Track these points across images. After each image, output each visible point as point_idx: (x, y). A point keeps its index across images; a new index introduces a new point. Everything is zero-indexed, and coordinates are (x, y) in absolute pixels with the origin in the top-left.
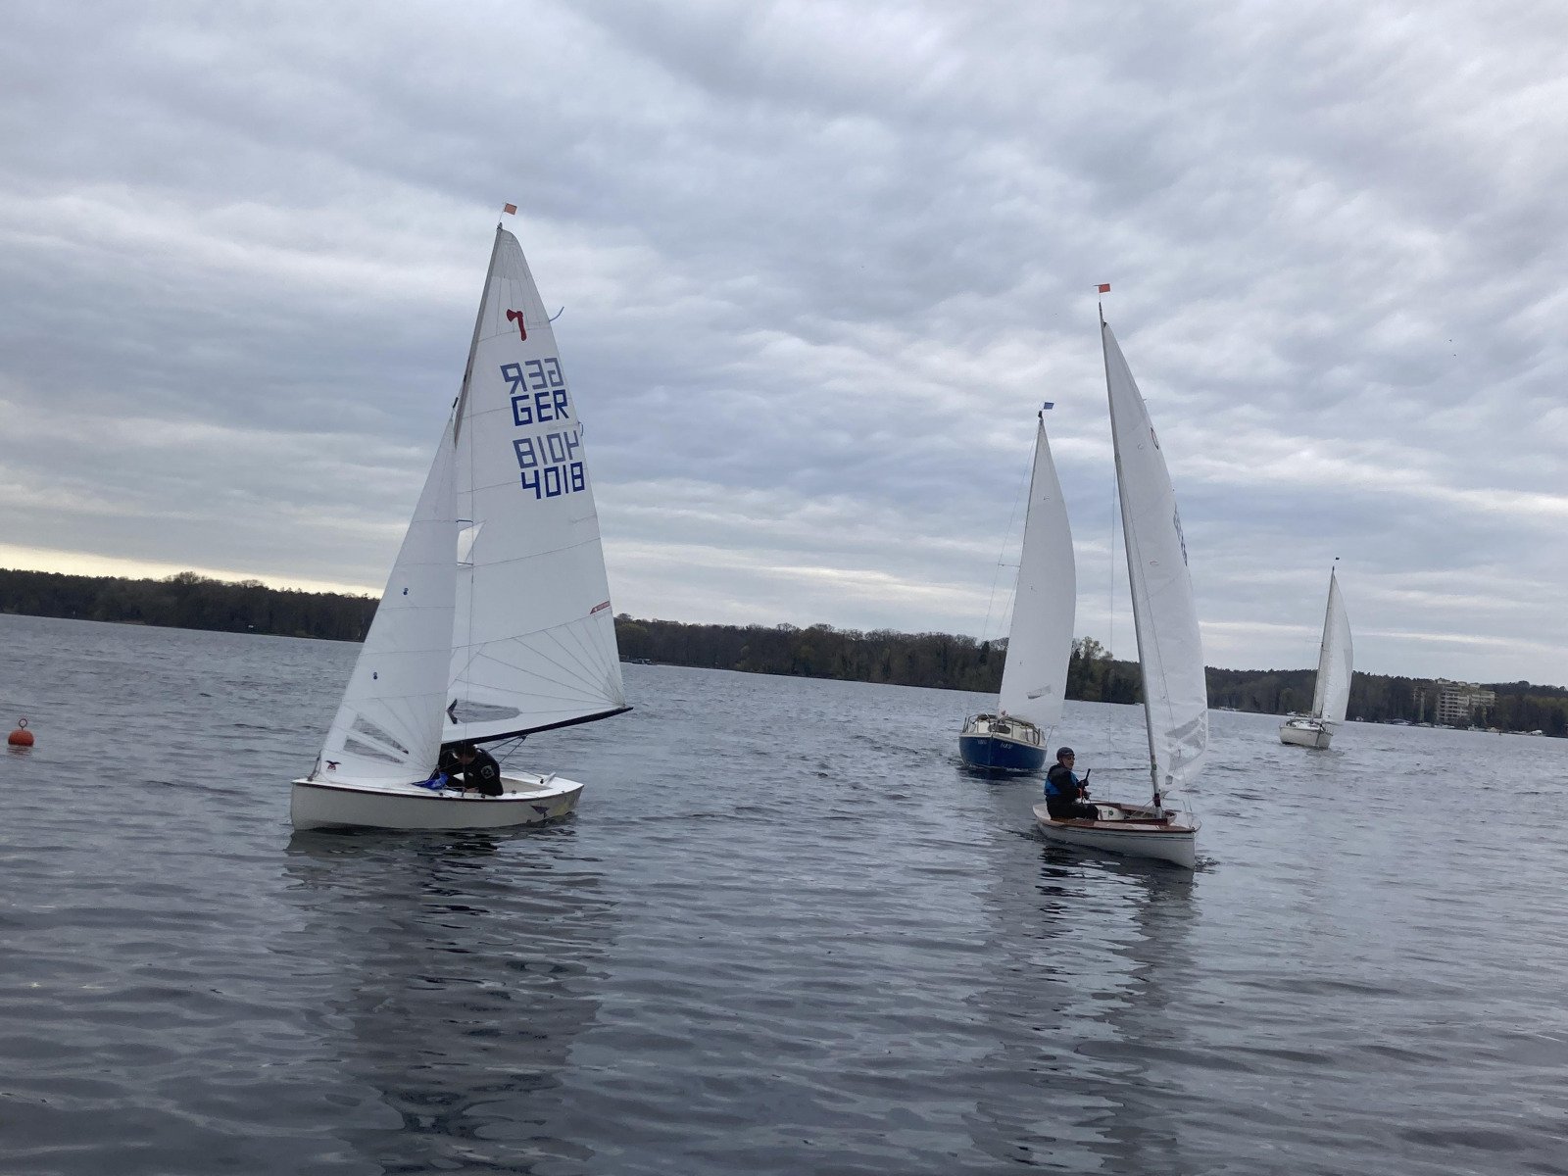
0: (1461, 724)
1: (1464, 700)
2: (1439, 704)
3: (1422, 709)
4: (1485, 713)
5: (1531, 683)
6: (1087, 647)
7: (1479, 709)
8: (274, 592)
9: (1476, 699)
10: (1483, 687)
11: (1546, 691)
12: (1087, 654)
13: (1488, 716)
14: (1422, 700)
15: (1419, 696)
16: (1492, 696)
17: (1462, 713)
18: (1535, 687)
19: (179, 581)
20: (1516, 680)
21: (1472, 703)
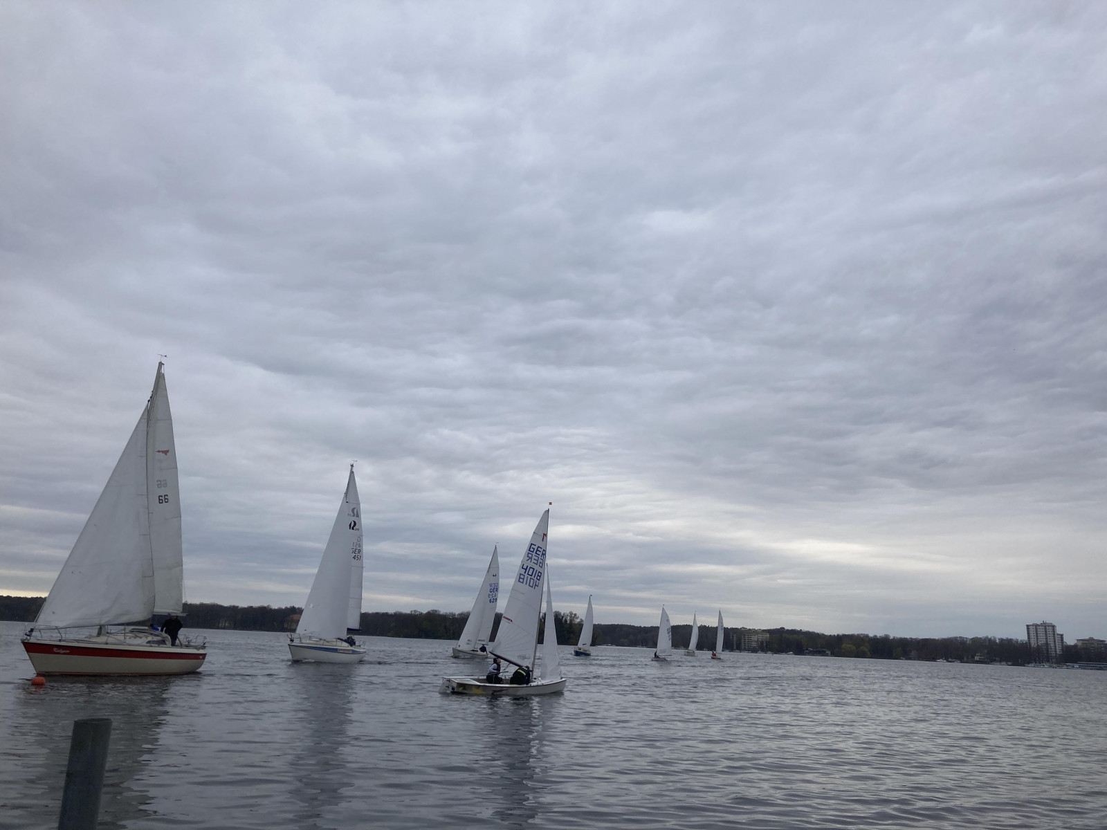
0: (754, 651)
1: (754, 638)
3: (735, 643)
4: (765, 644)
5: (786, 628)
6: (571, 617)
7: (762, 643)
9: (760, 637)
10: (764, 631)
11: (793, 632)
12: (571, 621)
13: (767, 645)
14: (735, 638)
15: (733, 636)
16: (768, 636)
17: (754, 645)
18: (788, 630)
20: (779, 627)
21: (758, 639)
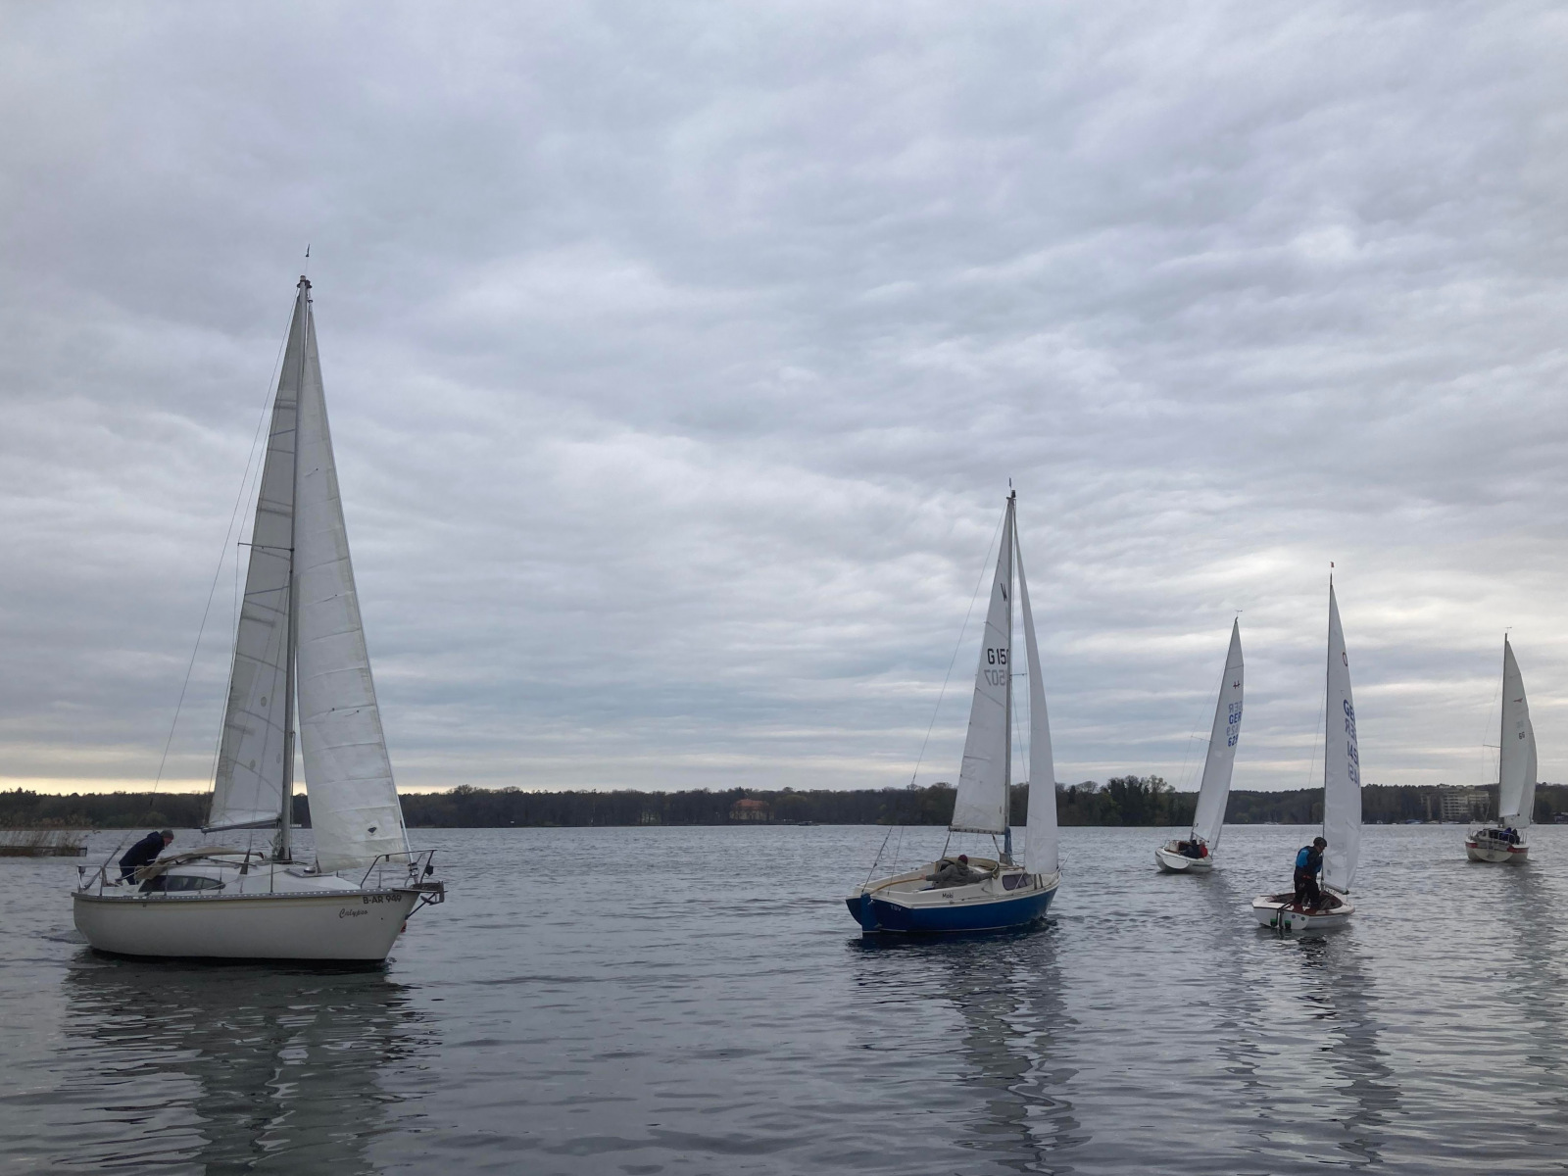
0: (1463, 818)
1: (1464, 800)
2: (1443, 805)
3: (1429, 809)
4: (1482, 809)
6: (1154, 783)
7: (1477, 806)
8: (527, 794)
9: (1472, 798)
10: (1477, 788)
12: (1155, 789)
14: (1429, 802)
15: (1425, 800)
16: (1487, 795)
17: (1463, 810)
19: (457, 792)
21: (1469, 802)
